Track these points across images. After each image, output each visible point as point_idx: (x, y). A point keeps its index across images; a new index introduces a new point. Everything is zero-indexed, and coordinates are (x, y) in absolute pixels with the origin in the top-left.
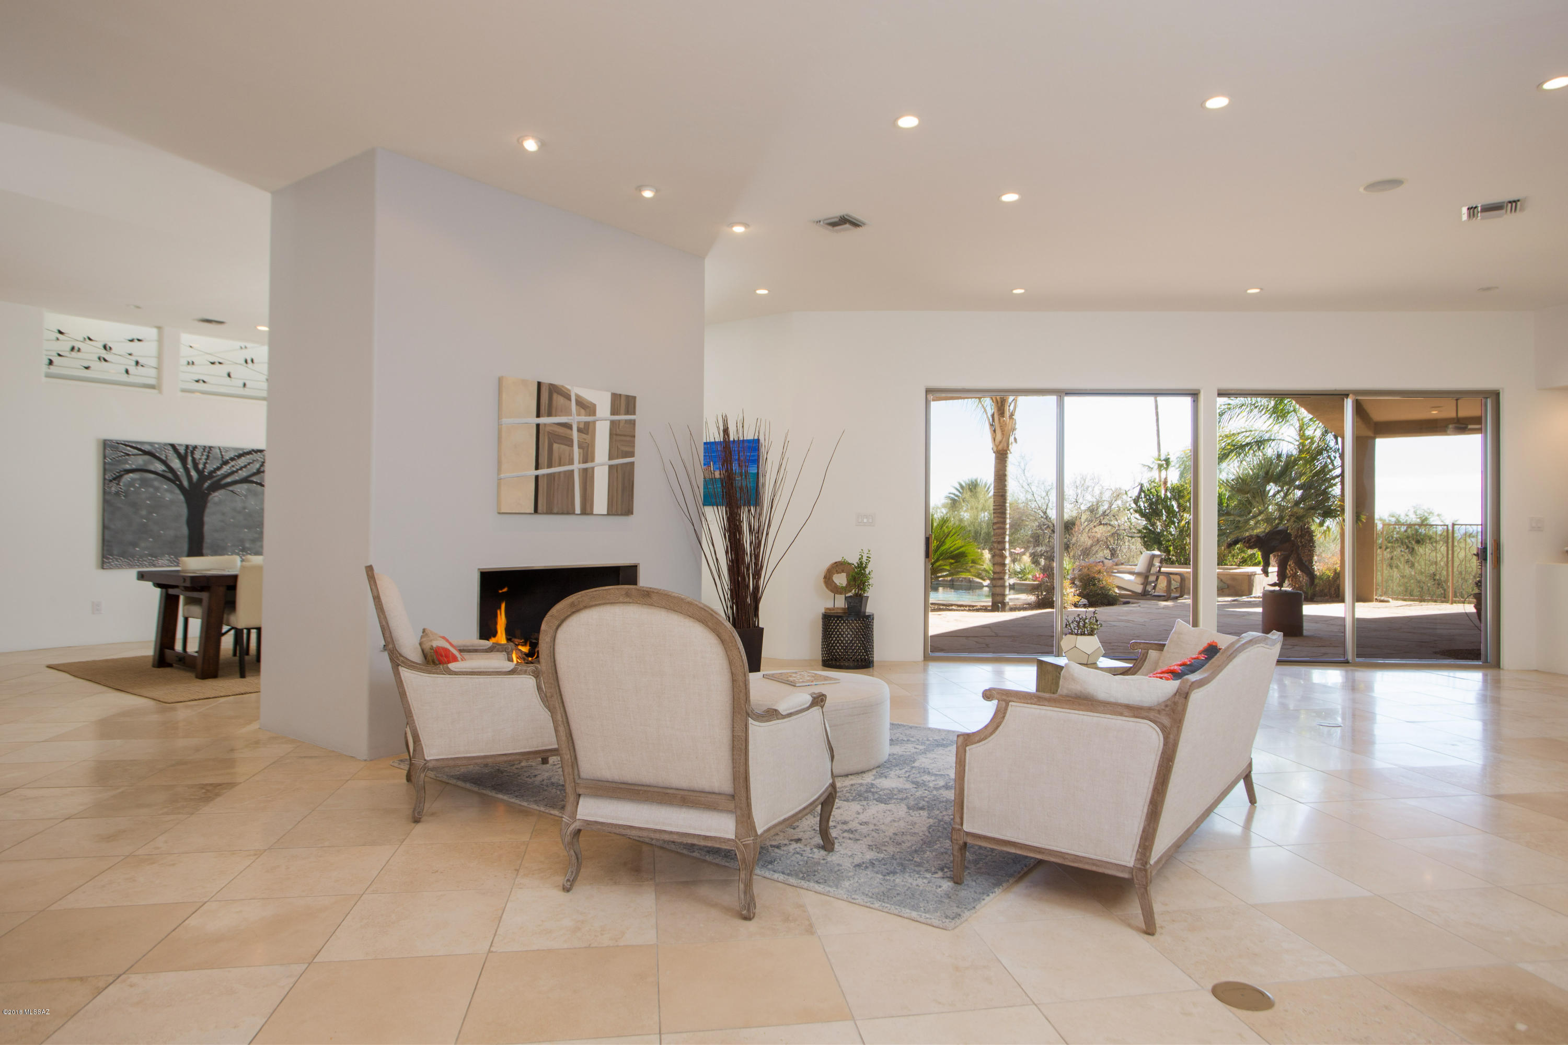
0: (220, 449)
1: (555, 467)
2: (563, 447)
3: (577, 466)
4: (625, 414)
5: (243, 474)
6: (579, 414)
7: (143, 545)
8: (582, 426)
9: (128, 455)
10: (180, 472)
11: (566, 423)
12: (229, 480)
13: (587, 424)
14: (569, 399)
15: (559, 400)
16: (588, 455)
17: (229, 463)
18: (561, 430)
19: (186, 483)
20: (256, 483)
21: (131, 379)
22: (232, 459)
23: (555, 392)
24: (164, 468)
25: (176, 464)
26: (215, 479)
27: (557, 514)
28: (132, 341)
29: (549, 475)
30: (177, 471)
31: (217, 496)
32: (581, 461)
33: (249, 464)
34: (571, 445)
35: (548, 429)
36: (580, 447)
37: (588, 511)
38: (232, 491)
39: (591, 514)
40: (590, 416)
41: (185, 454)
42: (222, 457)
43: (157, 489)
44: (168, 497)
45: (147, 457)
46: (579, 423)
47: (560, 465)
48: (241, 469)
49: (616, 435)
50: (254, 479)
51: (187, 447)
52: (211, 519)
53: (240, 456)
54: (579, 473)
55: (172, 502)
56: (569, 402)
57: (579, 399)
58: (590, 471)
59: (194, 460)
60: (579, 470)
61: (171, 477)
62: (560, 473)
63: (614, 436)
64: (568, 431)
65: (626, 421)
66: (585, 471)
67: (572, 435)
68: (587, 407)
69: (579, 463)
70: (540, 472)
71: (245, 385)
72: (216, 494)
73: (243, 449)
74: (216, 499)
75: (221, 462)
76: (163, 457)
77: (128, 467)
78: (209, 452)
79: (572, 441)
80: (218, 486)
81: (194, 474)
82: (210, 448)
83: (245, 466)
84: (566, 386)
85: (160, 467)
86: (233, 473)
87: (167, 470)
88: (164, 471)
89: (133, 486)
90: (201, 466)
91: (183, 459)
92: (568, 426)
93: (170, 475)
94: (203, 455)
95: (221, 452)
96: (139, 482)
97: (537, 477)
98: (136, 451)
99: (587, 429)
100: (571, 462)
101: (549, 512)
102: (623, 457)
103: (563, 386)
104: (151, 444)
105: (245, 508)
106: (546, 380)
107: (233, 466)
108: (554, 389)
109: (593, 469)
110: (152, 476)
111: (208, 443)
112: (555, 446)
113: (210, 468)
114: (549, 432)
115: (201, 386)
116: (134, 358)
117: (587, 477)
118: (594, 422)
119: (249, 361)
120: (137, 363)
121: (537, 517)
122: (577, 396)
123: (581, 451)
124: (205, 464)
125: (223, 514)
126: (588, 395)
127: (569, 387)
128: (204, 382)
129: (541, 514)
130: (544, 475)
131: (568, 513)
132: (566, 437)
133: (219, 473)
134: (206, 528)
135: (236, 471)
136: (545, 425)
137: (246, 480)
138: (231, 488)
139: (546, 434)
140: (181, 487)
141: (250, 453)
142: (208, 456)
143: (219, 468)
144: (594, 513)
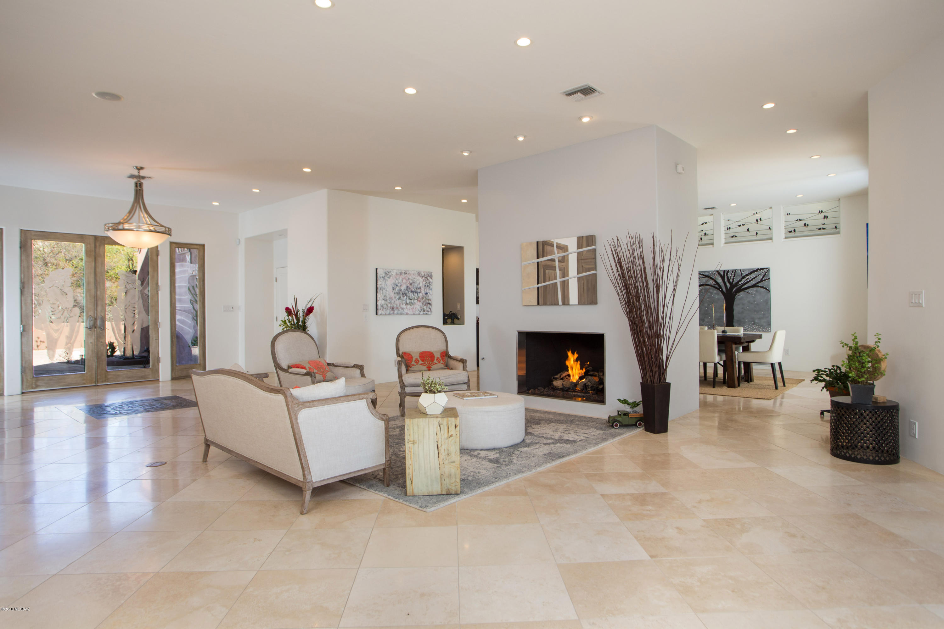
0: (741, 271)
1: (547, 282)
2: (550, 271)
3: (559, 280)
4: (587, 247)
5: (753, 282)
6: (558, 253)
7: (706, 320)
8: (560, 259)
10: (722, 284)
11: (552, 259)
12: (746, 286)
13: (563, 257)
14: (553, 246)
15: (548, 248)
16: (565, 272)
17: (745, 277)
18: (550, 263)
19: (724, 290)
20: (761, 287)
21: (703, 242)
22: (747, 275)
23: (546, 244)
24: (714, 283)
25: (720, 280)
26: (738, 286)
27: (549, 305)
28: (703, 224)
29: (544, 286)
30: (720, 284)
31: (740, 295)
32: (561, 277)
33: (756, 277)
34: (556, 270)
35: (543, 263)
36: (560, 270)
37: (566, 303)
38: (747, 292)
39: (568, 304)
40: (565, 252)
41: (724, 274)
42: (742, 275)
43: (711, 293)
44: (717, 297)
45: (707, 278)
46: (559, 257)
47: (549, 281)
48: (752, 280)
49: (581, 260)
50: (759, 285)
51: (724, 271)
52: (737, 309)
53: (751, 273)
54: (560, 283)
55: (718, 299)
56: (553, 248)
57: (559, 245)
58: (566, 282)
59: (728, 277)
60: (560, 282)
61: (718, 287)
62: (550, 285)
63: (580, 261)
64: (553, 263)
65: (588, 251)
66: (564, 282)
67: (555, 264)
68: (563, 248)
69: (560, 278)
70: (540, 285)
71: (757, 234)
72: (739, 294)
73: (753, 269)
74: (739, 297)
75: (741, 277)
76: (714, 278)
78: (735, 273)
79: (555, 267)
80: (740, 290)
81: (728, 284)
82: (736, 270)
83: (754, 278)
84: (551, 240)
85: (711, 282)
86: (748, 282)
90: (731, 280)
91: (723, 278)
92: (553, 260)
94: (732, 274)
95: (741, 272)
96: (704, 290)
97: (538, 288)
98: (702, 276)
99: (564, 260)
100: (556, 278)
101: (545, 304)
102: (586, 272)
103: (549, 241)
104: (708, 272)
105: (754, 301)
106: (540, 239)
107: (747, 279)
108: (545, 243)
109: (568, 280)
110: (709, 287)
111: (734, 268)
112: (547, 271)
113: (735, 281)
114: (543, 265)
115: (734, 239)
116: (704, 232)
117: (565, 285)
118: (567, 255)
119: (759, 220)
120: (705, 234)
121: (539, 307)
122: (557, 244)
123: (561, 272)
124: (733, 279)
125: (743, 304)
126: (563, 242)
127: (552, 240)
128: (736, 236)
129: (540, 305)
130: (541, 286)
131: (555, 305)
132: (552, 266)
133: (740, 283)
134: (734, 312)
135: (750, 281)
136: (541, 262)
137: (754, 286)
138: (747, 291)
139: (542, 266)
140: (722, 291)
141: (756, 271)
142: (735, 275)
143: (740, 281)
144: (570, 304)
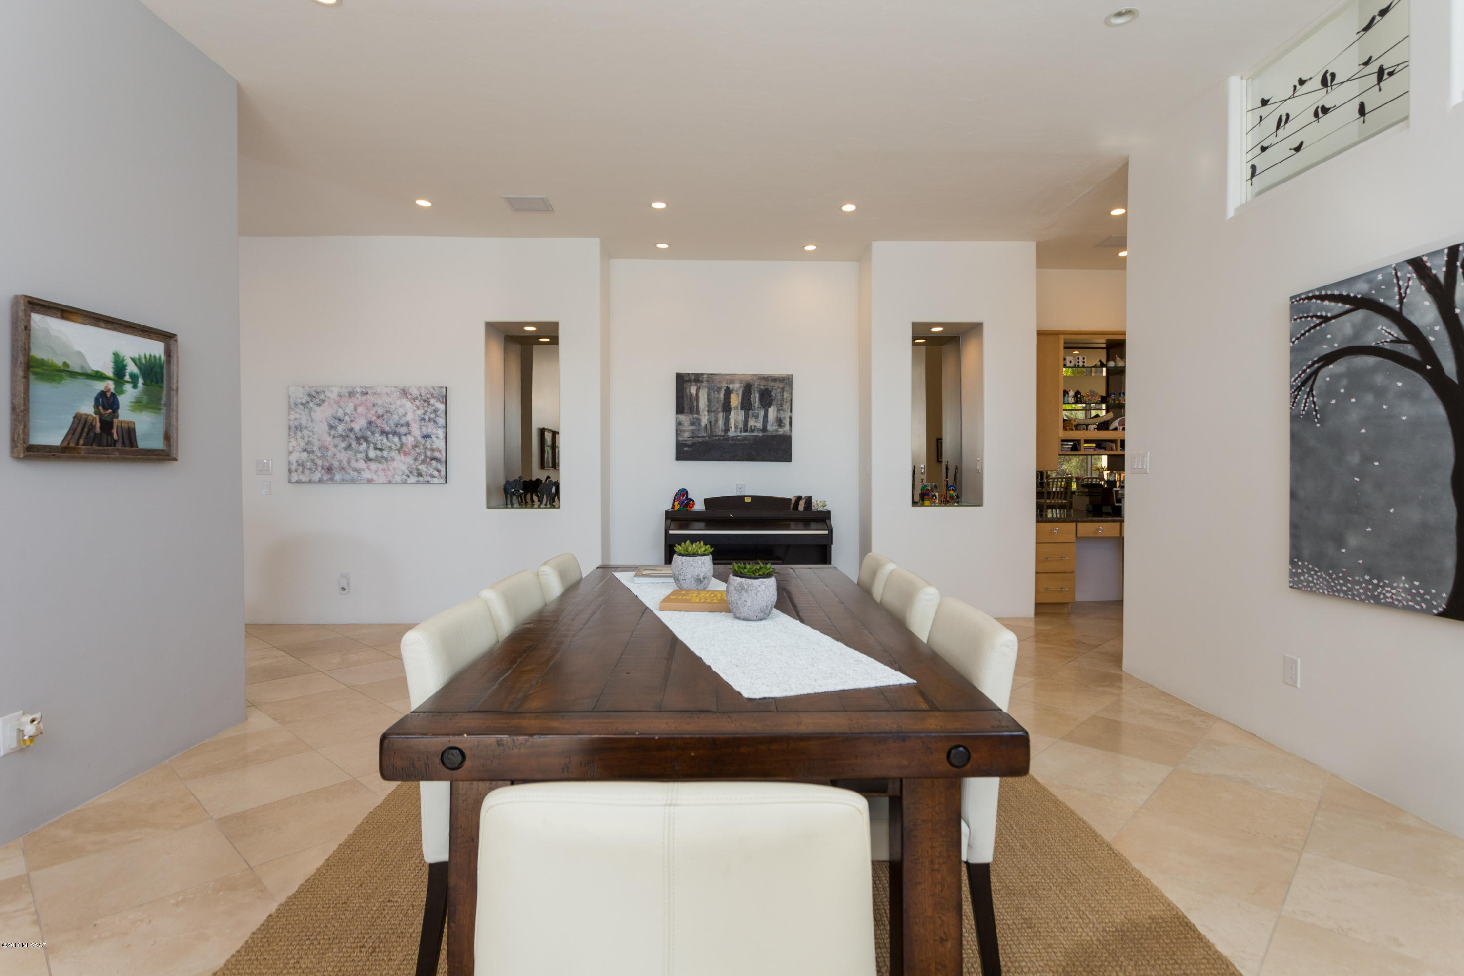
9: (1326, 319)
10: (1435, 334)
24: (1396, 332)
25: (1426, 311)
30: (1424, 332)
44: (1406, 413)
45: (1360, 315)
51: (1451, 252)
55: (1415, 424)
61: (1415, 353)
76: (1394, 305)
77: (1326, 349)
85: (1388, 332)
87: (1403, 337)
88: (1397, 341)
89: (1336, 395)
91: (1442, 293)
93: (1409, 350)
98: (1340, 307)
104: (1366, 277)
110: (1372, 360)
116: (1374, 65)
120: (1380, 74)
140: (1437, 379)
